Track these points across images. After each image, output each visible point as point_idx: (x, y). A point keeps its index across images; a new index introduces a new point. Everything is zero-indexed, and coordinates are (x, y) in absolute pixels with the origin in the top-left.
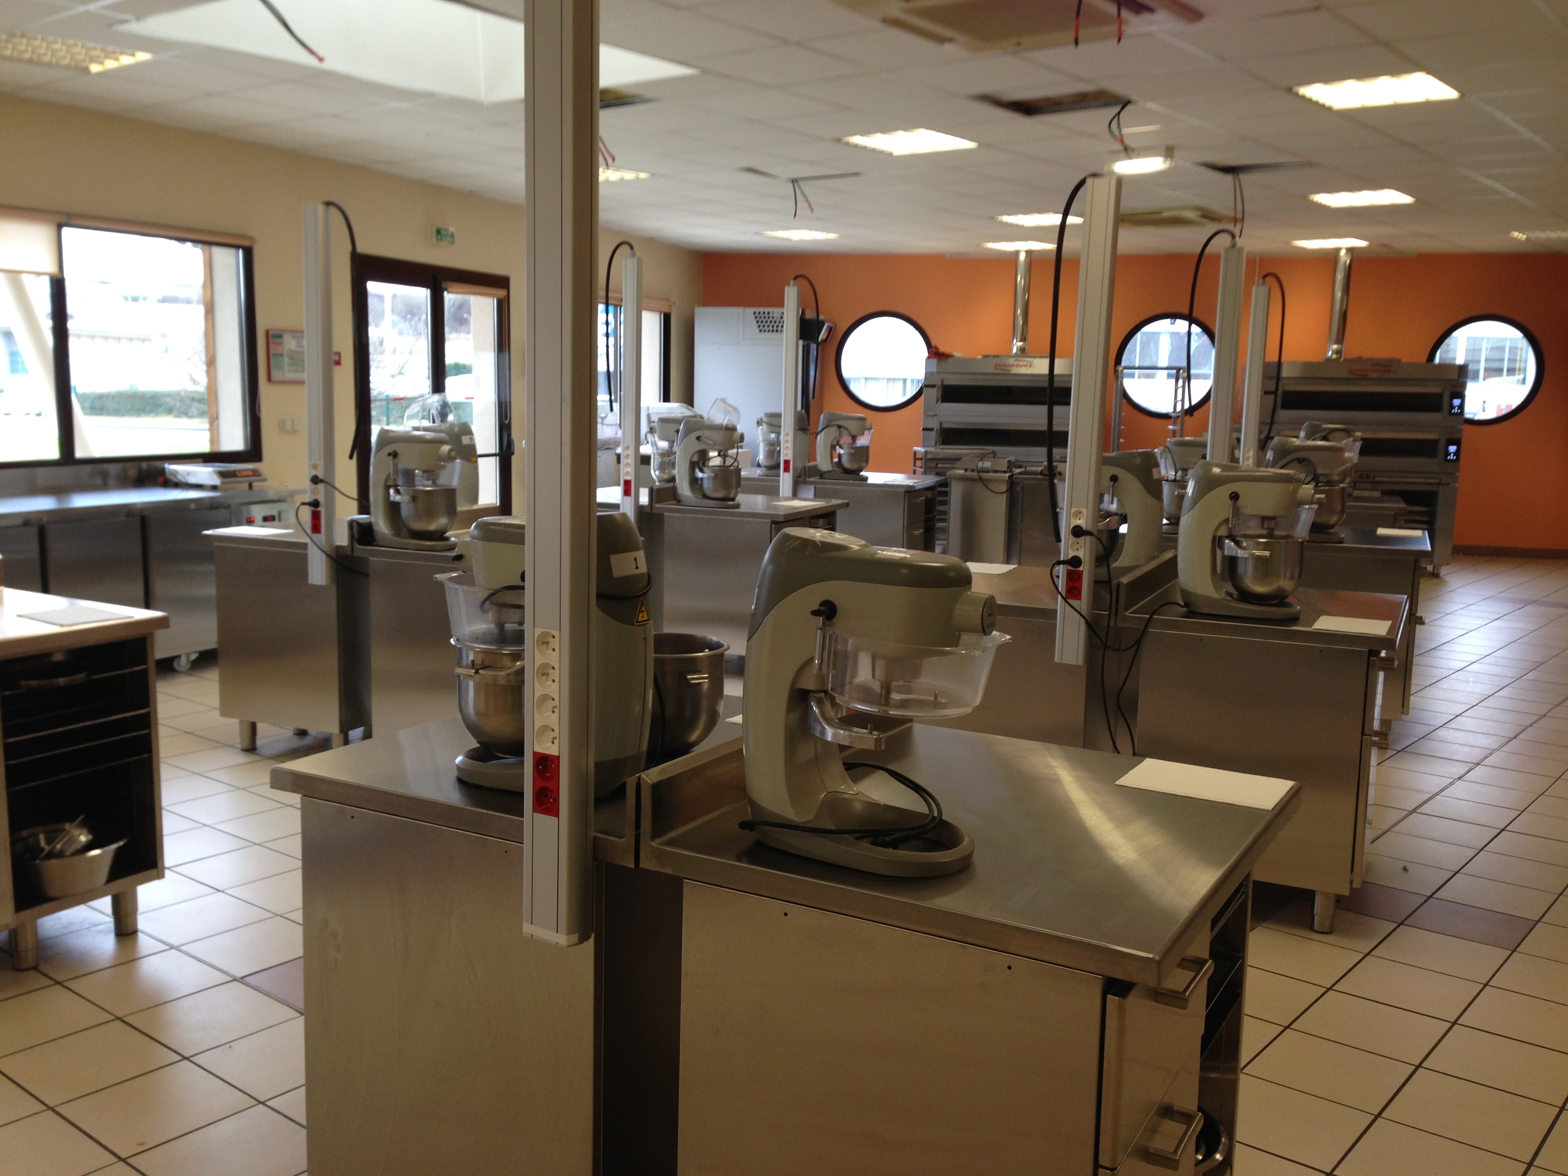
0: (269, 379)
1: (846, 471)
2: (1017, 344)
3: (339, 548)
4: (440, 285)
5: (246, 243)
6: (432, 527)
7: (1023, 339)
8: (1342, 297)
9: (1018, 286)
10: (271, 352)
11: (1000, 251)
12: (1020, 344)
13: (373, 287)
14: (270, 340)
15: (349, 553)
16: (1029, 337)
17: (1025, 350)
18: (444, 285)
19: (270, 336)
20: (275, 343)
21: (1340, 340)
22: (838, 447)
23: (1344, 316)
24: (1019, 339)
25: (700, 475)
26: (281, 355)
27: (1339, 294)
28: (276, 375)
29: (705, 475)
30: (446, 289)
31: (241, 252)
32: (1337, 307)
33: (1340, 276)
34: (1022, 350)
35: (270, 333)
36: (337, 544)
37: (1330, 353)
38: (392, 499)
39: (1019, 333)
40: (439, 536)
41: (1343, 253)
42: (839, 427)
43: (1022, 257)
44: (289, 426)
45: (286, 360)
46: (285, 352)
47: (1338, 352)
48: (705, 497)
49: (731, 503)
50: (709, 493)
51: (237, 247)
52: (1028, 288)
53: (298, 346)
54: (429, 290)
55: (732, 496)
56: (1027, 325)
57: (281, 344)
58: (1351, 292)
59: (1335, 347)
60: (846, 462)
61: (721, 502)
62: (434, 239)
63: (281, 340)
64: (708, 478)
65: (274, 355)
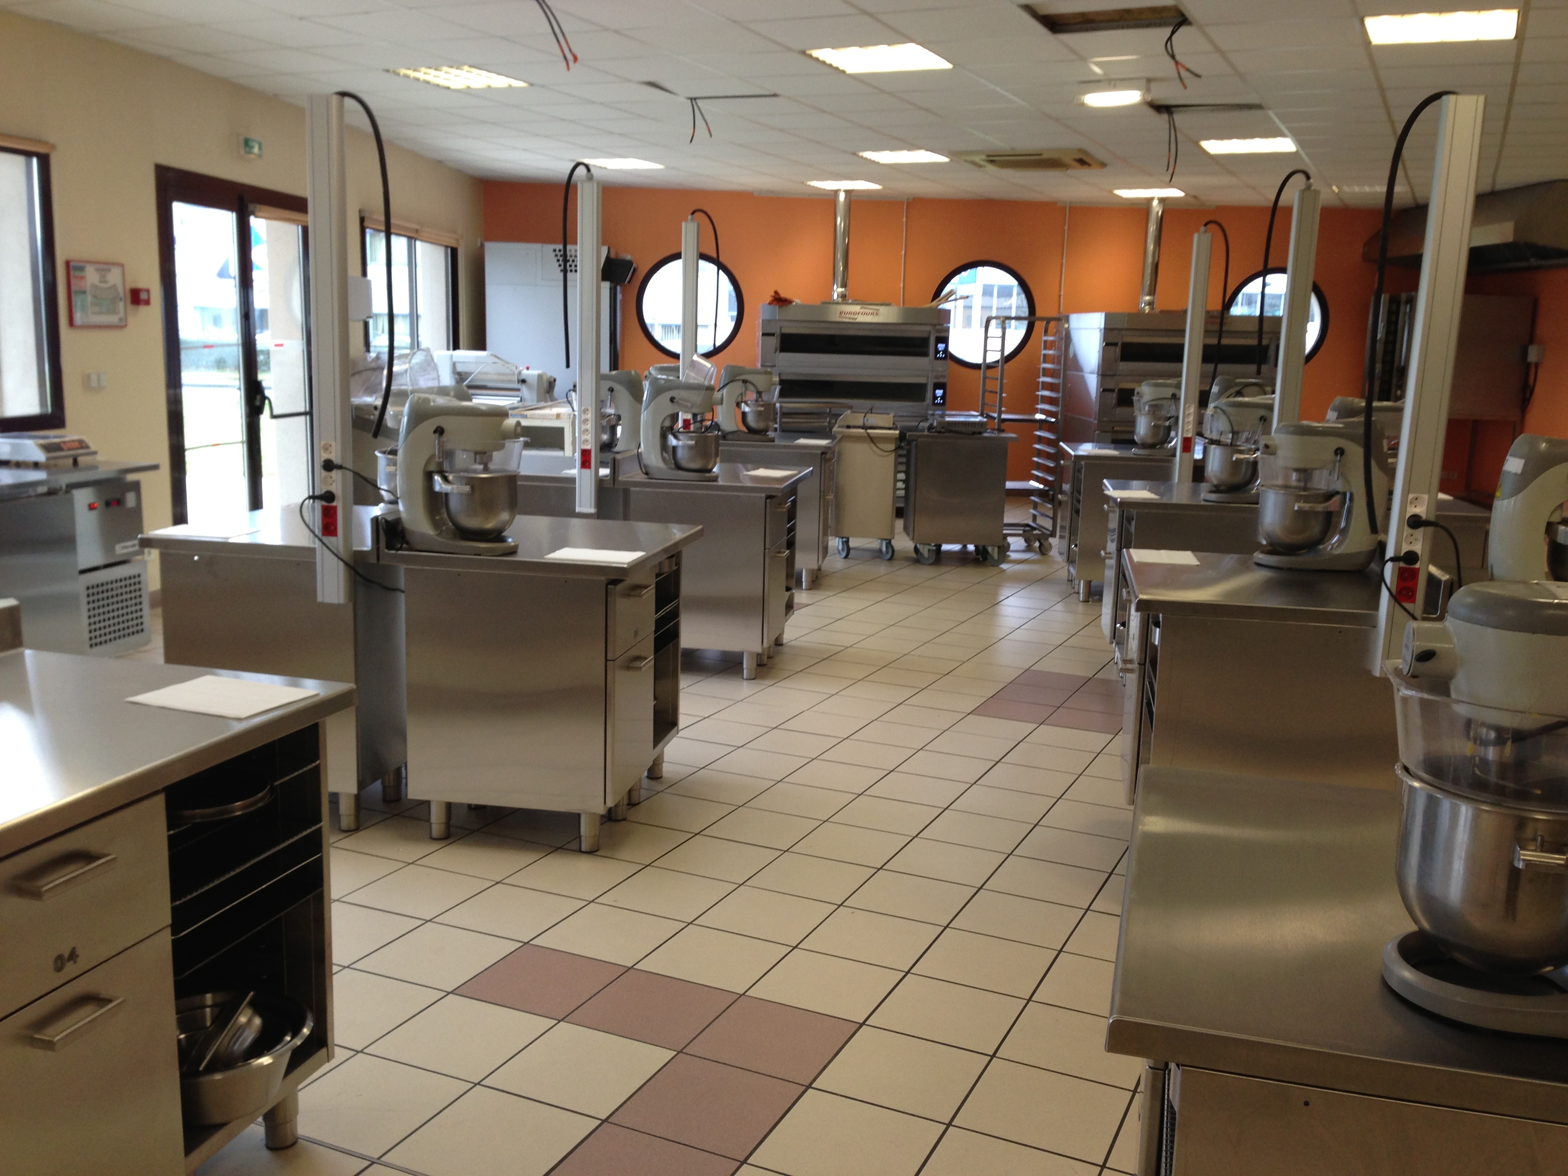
0: (71, 322)
1: (751, 430)
2: (838, 290)
3: (360, 555)
4: (247, 207)
5: (41, 150)
6: (490, 525)
7: (844, 285)
8: (1154, 252)
9: (838, 228)
10: (73, 288)
11: (820, 189)
12: (840, 290)
13: (181, 211)
14: (72, 273)
15: (373, 560)
16: (849, 283)
17: (845, 296)
18: (251, 207)
19: (71, 268)
20: (76, 277)
21: (1152, 292)
22: (743, 404)
23: (1156, 267)
24: (839, 285)
25: (672, 441)
26: (84, 292)
27: (1151, 247)
28: (78, 318)
29: (680, 443)
30: (253, 213)
31: (35, 161)
32: (1150, 260)
33: (1152, 228)
34: (843, 296)
35: (72, 264)
36: (355, 549)
37: (1143, 305)
38: (437, 488)
39: (839, 279)
40: (497, 536)
41: (1155, 203)
42: (745, 382)
43: (842, 197)
44: (94, 383)
45: (89, 299)
46: (88, 288)
47: (1150, 304)
48: (679, 467)
49: (708, 475)
50: (684, 463)
51: (28, 154)
52: (847, 232)
53: (101, 282)
54: (234, 215)
55: (710, 467)
56: (847, 270)
57: (83, 278)
58: (1162, 245)
59: (1147, 298)
60: (751, 420)
61: (700, 474)
62: (242, 151)
63: (81, 274)
64: (683, 447)
65: (76, 292)
